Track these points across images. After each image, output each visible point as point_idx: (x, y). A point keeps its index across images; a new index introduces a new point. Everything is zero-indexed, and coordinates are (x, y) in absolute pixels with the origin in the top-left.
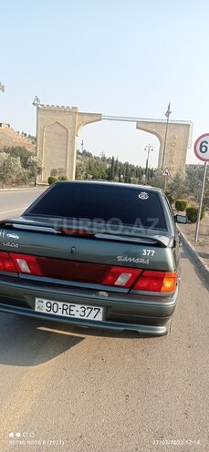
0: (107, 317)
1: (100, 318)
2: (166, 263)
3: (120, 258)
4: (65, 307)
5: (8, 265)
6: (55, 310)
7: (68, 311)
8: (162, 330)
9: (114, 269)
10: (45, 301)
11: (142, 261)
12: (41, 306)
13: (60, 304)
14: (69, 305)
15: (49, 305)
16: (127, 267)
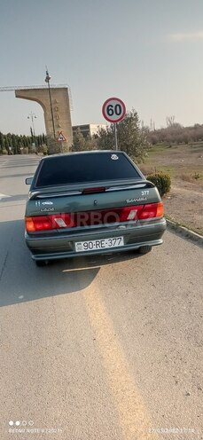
0: (127, 242)
1: (122, 244)
2: (157, 198)
3: (128, 201)
4: (98, 243)
5: (47, 225)
6: (91, 247)
7: (100, 245)
8: (161, 241)
9: (126, 209)
10: (82, 243)
11: (143, 199)
12: (80, 247)
13: (94, 242)
14: (100, 241)
15: (86, 245)
16: (133, 206)
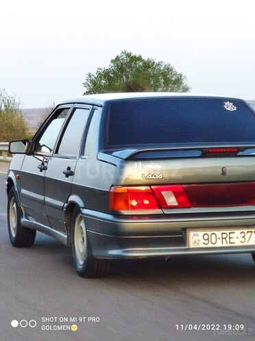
4: (224, 236)
6: (214, 241)
7: (228, 239)
10: (201, 233)
12: (198, 240)
13: (219, 233)
14: (228, 232)
15: (206, 237)
